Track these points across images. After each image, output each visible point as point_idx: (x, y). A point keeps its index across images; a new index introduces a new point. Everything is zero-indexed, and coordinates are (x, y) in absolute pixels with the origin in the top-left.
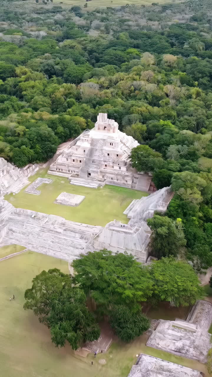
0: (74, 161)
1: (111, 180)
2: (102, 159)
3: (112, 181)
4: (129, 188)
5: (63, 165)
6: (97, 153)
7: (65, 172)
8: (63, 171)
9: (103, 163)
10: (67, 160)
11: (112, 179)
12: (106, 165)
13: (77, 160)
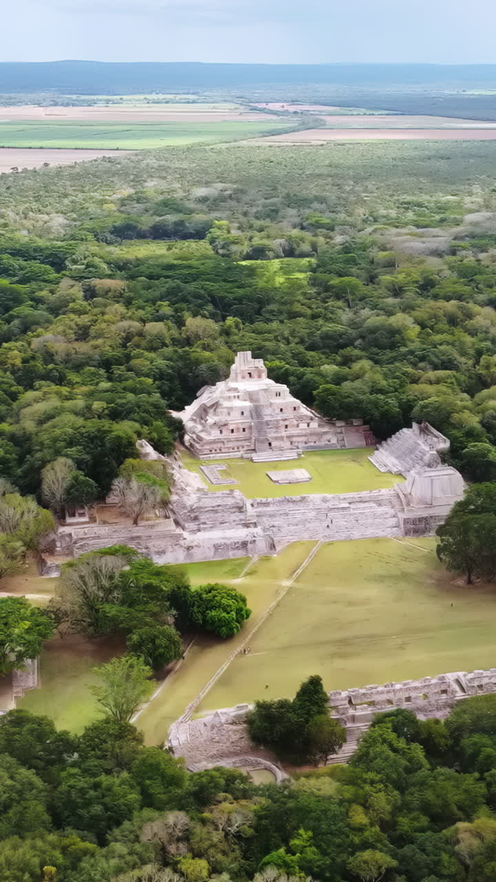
0: (232, 431)
1: (304, 445)
2: (279, 418)
3: (306, 445)
4: (338, 449)
5: (218, 442)
6: (267, 411)
7: (227, 450)
8: (223, 451)
9: (282, 423)
10: (221, 432)
11: (306, 443)
12: (286, 426)
13: (238, 429)
